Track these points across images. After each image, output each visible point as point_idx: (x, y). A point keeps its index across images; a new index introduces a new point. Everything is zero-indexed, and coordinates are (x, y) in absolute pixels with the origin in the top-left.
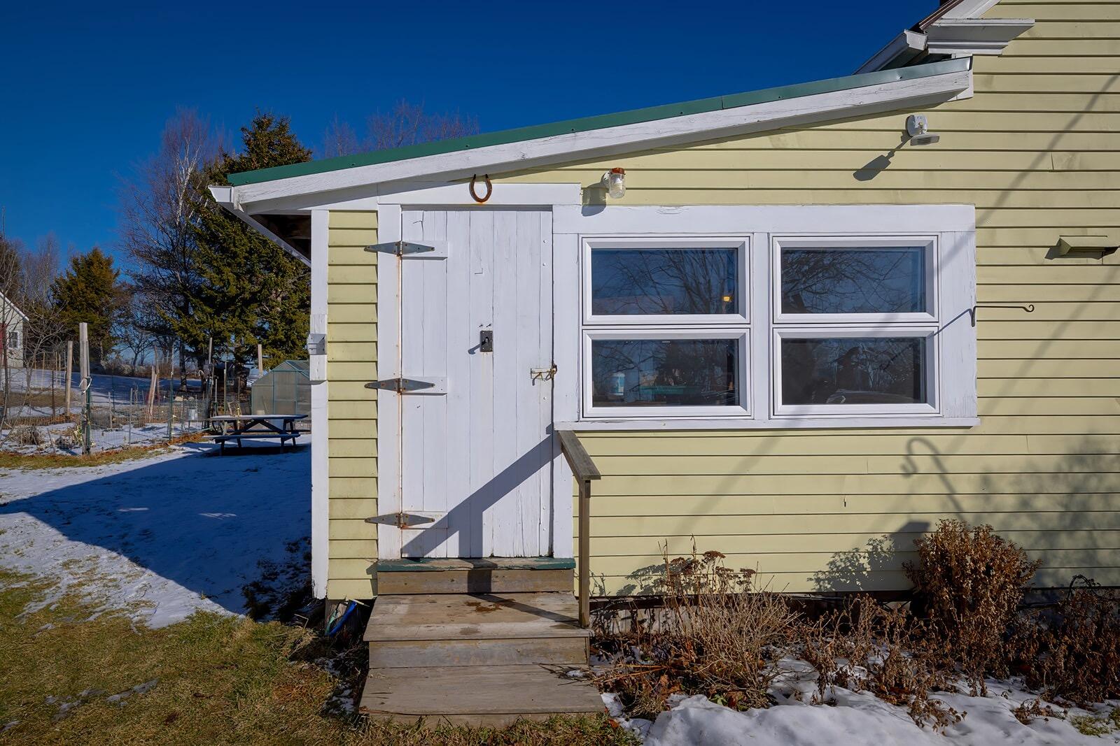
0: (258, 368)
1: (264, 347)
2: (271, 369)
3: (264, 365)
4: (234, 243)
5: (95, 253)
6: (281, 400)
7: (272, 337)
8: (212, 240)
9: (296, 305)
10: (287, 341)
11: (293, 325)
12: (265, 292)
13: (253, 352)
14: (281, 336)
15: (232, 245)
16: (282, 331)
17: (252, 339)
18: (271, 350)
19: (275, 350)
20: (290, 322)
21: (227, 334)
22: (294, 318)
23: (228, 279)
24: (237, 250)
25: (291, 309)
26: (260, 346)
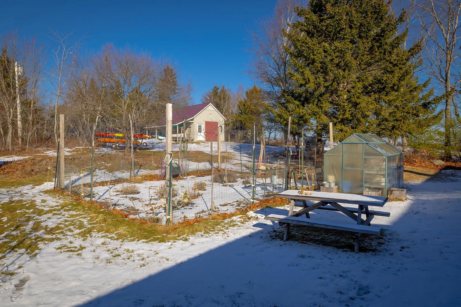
0: (329, 140)
1: (335, 124)
2: (340, 141)
3: (334, 138)
4: (313, 52)
5: (255, 88)
6: (349, 168)
7: (341, 117)
8: (299, 54)
9: (360, 91)
10: (353, 119)
11: (358, 106)
12: (335, 84)
13: (325, 128)
14: (348, 115)
15: (311, 54)
16: (349, 111)
17: (325, 119)
18: (339, 126)
19: (343, 126)
20: (356, 105)
21: (308, 116)
22: (358, 101)
23: (308, 78)
24: (315, 57)
25: (356, 94)
26: (331, 124)
